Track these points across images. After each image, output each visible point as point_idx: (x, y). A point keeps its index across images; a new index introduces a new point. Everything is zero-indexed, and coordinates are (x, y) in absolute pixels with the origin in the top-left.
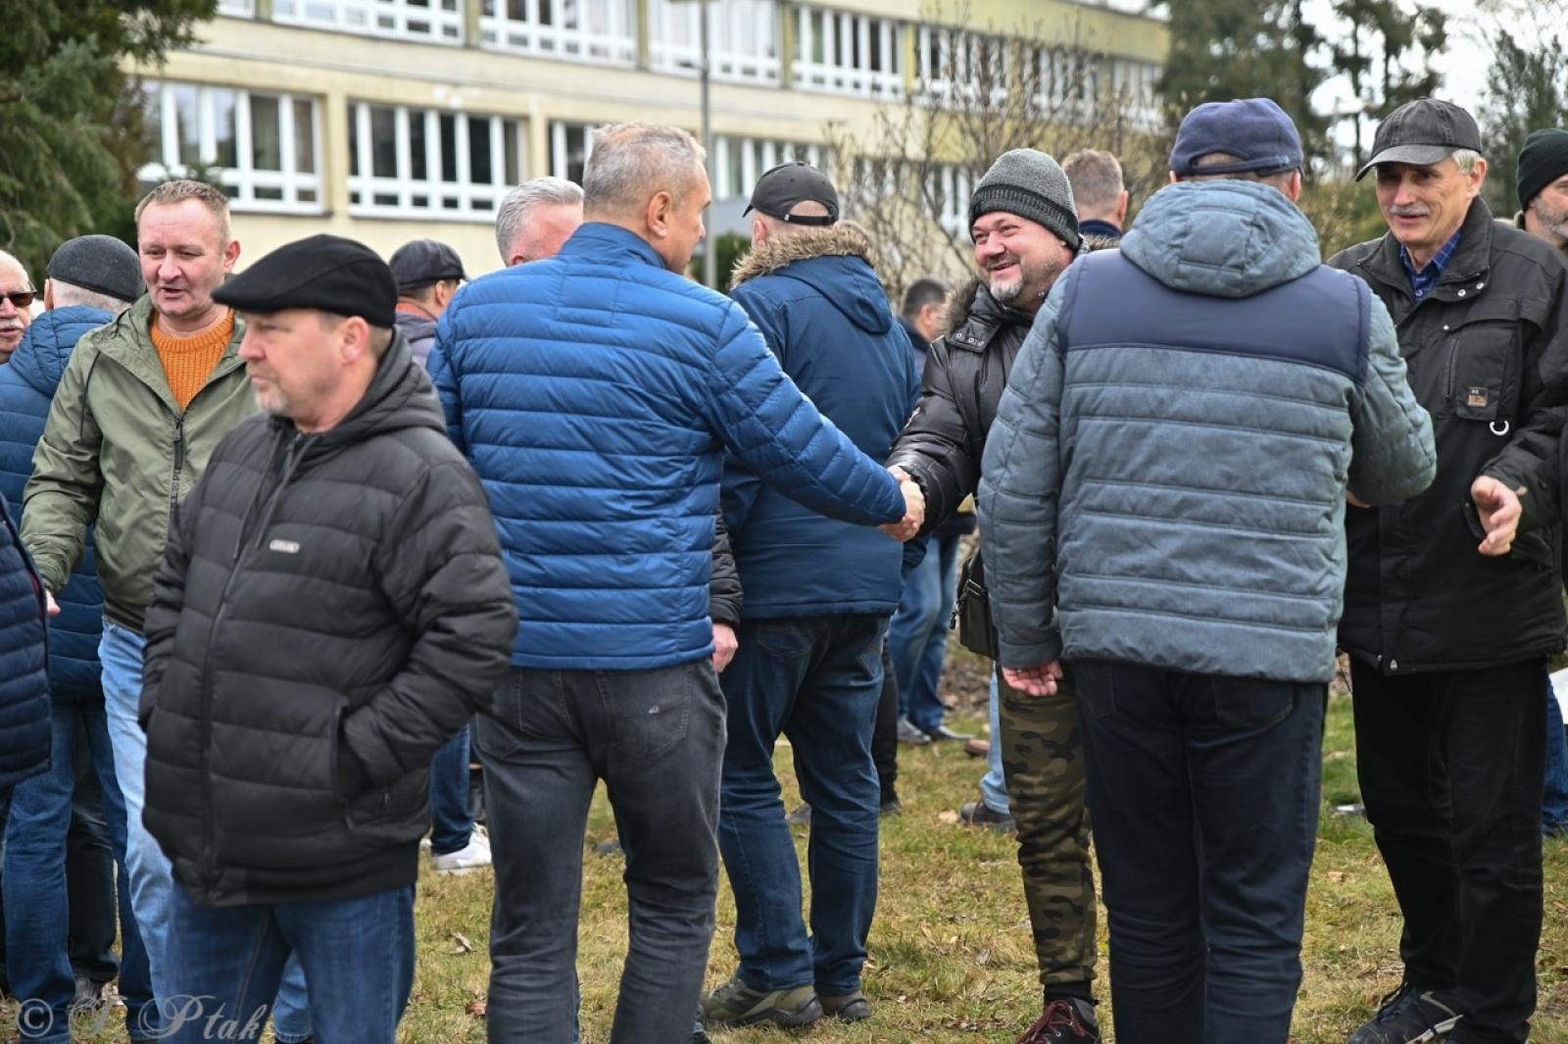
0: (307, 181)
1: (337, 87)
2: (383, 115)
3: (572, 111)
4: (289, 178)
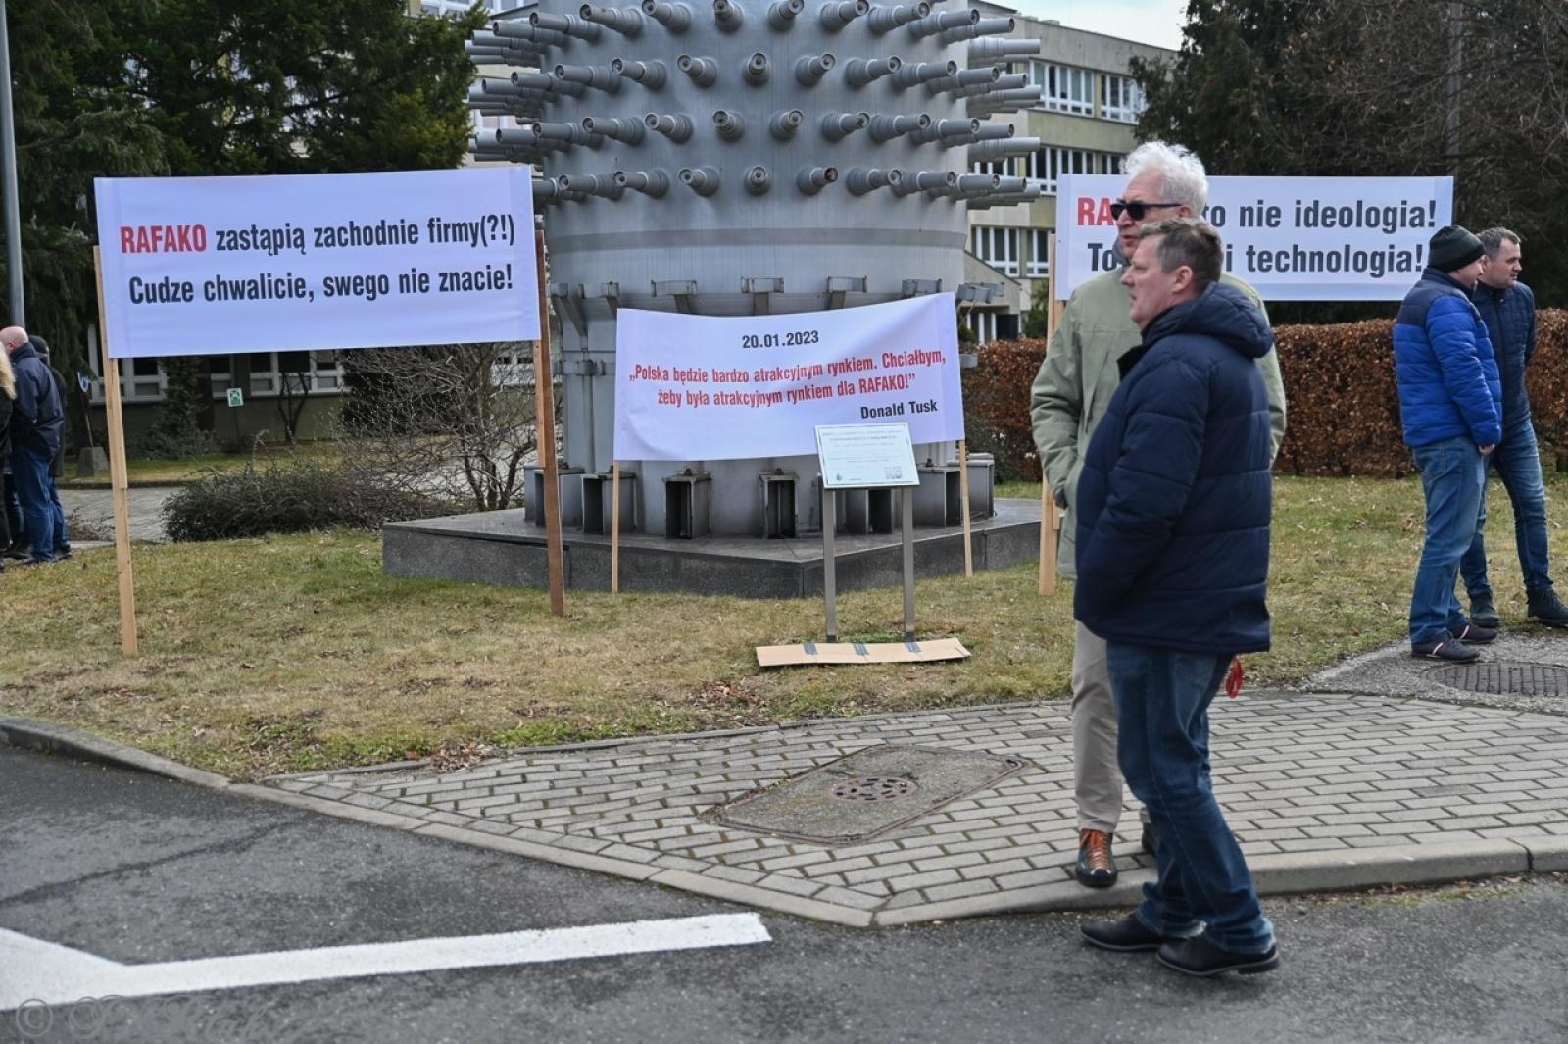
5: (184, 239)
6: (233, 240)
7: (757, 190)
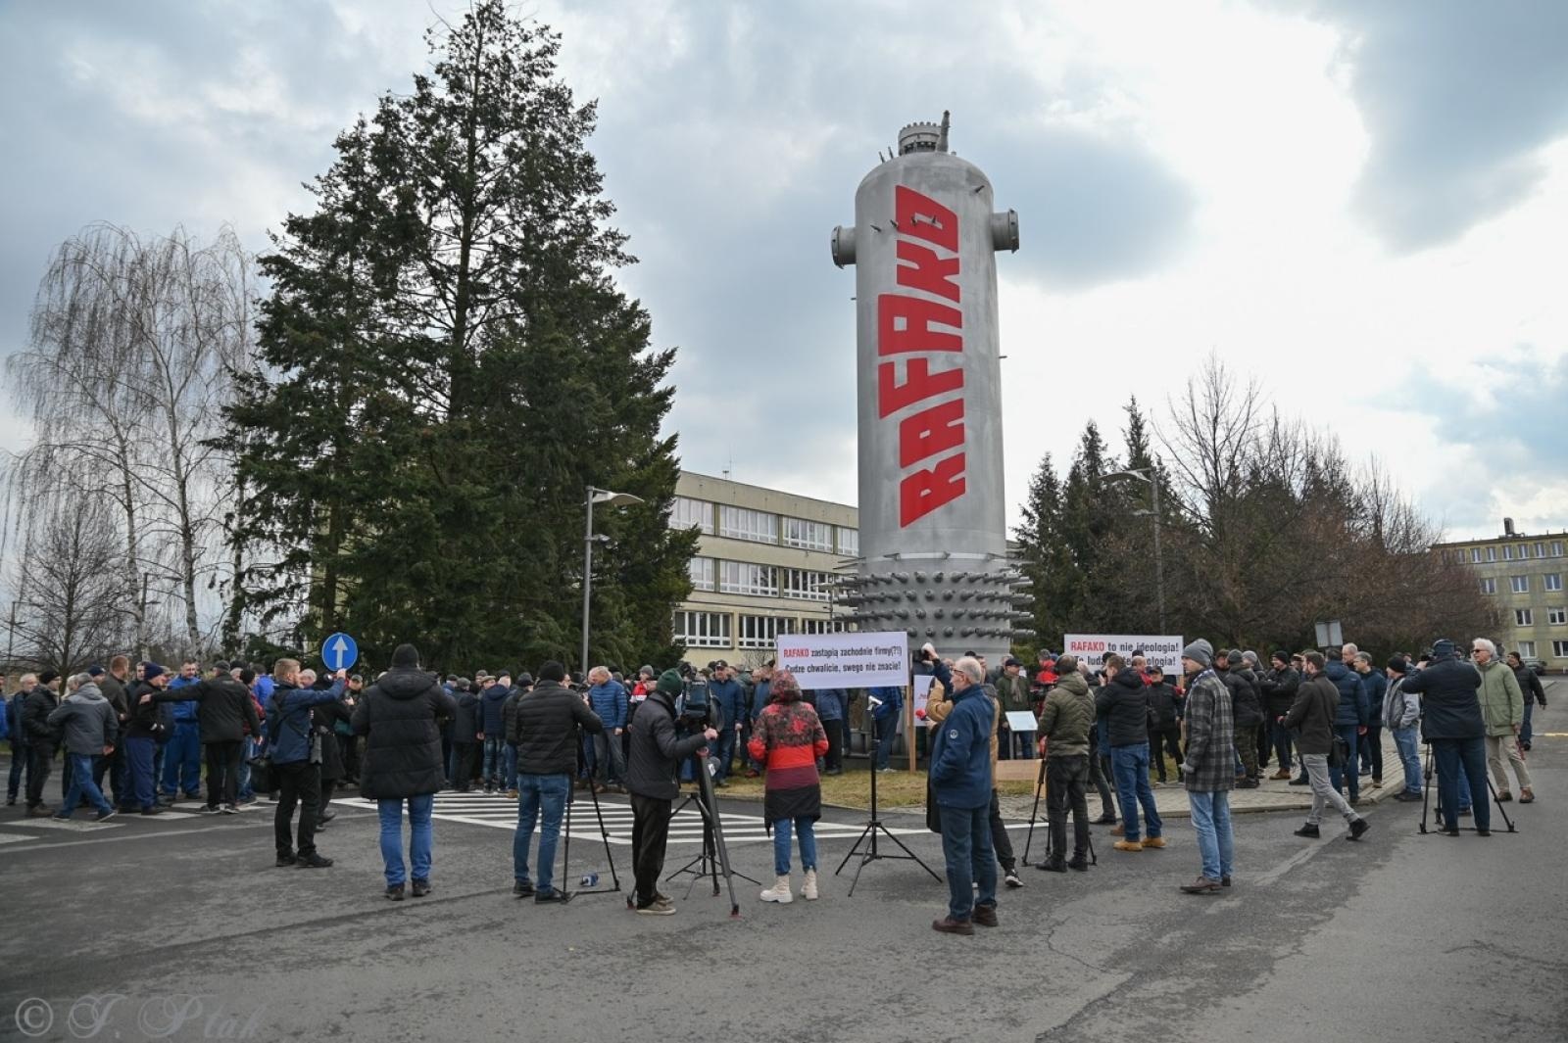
0: (727, 639)
1: (737, 611)
2: (751, 620)
3: (810, 616)
4: (721, 638)
5: (802, 653)
6: (817, 653)
7: (948, 635)
